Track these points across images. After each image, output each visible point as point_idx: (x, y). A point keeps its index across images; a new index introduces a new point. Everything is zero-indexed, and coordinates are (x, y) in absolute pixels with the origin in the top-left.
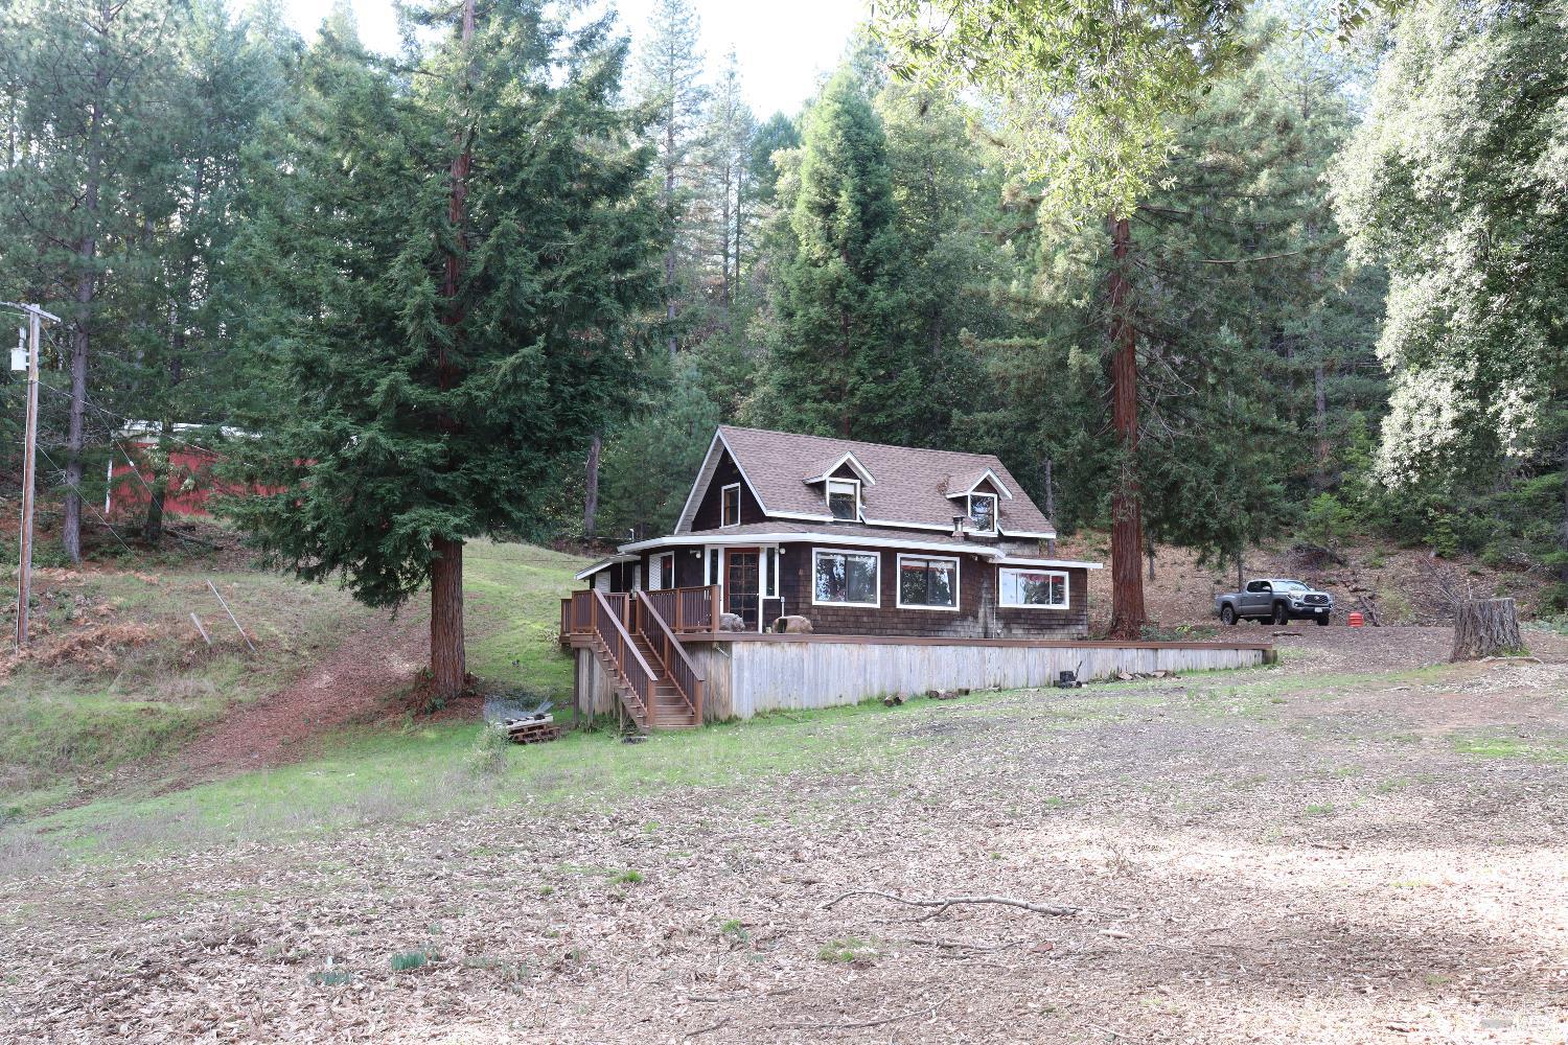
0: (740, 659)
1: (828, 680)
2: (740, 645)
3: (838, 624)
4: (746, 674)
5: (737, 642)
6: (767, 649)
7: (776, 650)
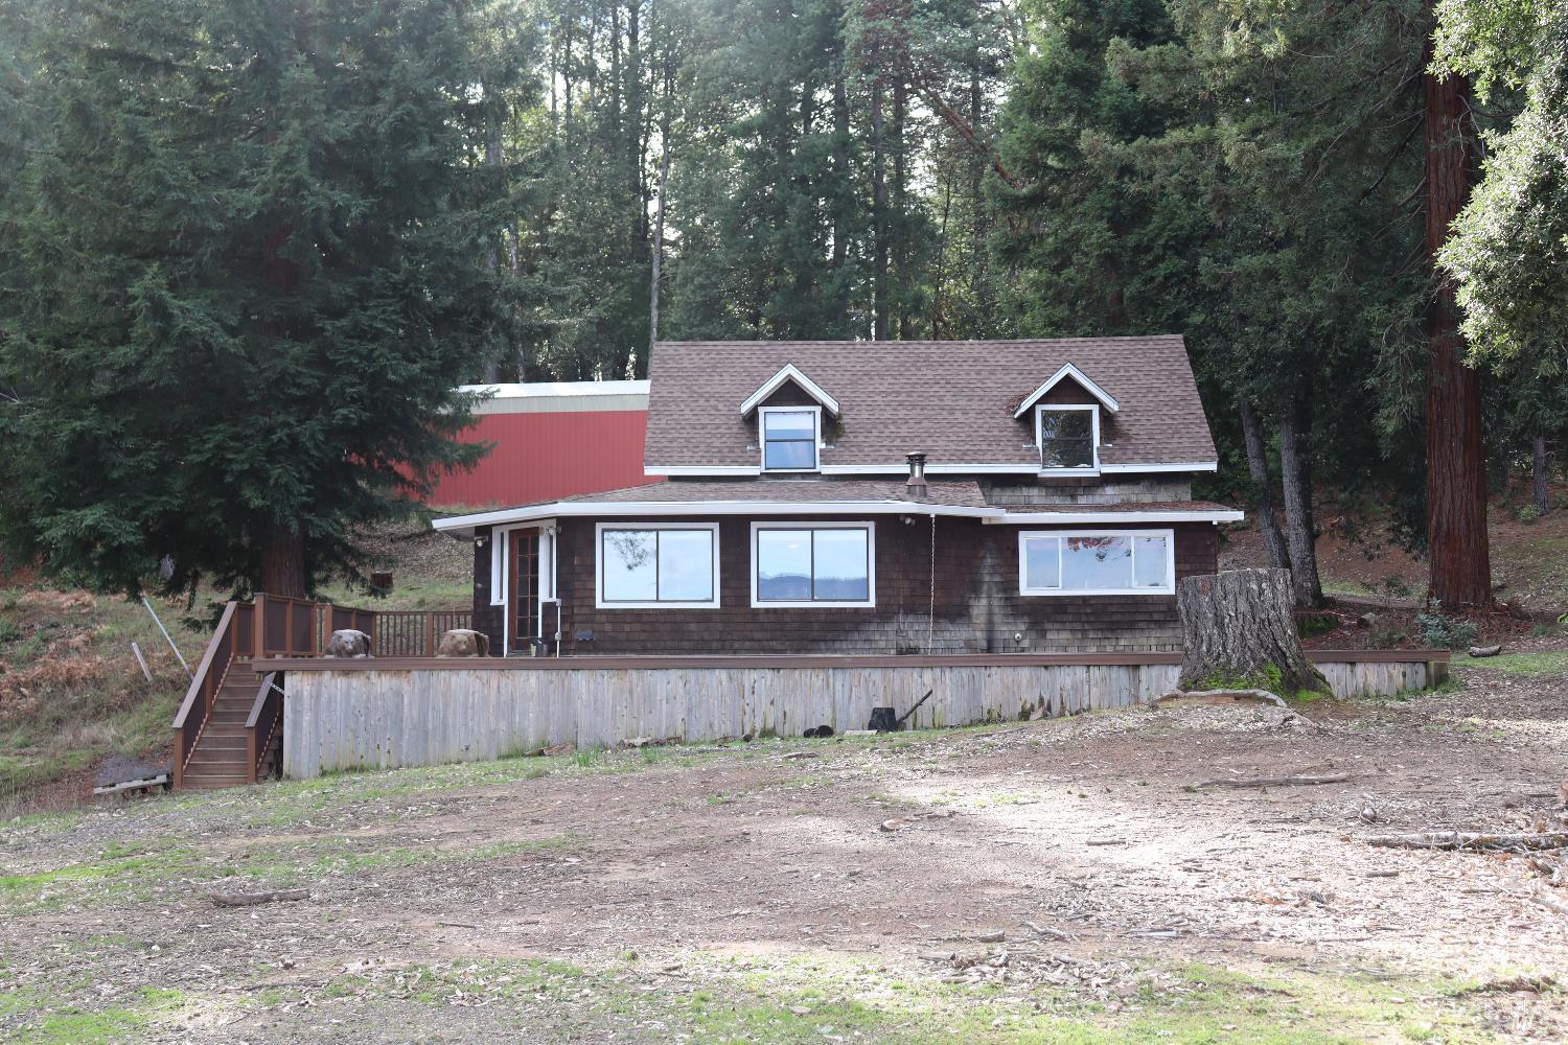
0: (298, 697)
1: (445, 725)
2: (298, 677)
3: (643, 636)
4: (307, 718)
5: (293, 671)
6: (341, 682)
7: (356, 682)
